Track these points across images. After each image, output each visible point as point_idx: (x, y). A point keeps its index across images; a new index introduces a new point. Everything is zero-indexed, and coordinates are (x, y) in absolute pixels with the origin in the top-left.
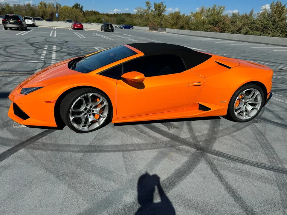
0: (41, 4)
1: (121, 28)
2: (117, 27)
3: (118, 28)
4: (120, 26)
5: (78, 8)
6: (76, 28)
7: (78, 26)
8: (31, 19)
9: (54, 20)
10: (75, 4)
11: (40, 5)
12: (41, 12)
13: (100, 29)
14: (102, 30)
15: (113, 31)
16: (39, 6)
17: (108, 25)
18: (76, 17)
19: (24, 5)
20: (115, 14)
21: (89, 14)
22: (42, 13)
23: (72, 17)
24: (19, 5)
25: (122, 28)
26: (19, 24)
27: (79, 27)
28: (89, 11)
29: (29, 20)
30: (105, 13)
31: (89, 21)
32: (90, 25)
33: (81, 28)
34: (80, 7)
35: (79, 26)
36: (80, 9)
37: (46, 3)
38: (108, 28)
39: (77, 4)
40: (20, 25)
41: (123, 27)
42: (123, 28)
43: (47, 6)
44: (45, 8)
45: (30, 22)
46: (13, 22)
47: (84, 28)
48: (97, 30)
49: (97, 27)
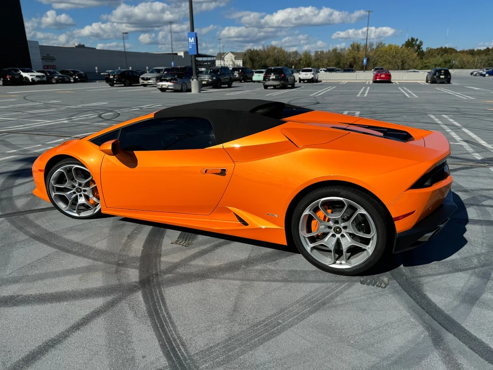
0: (353, 46)
1: (482, 75)
2: (475, 73)
3: (476, 75)
4: (481, 71)
5: (413, 46)
6: (378, 80)
7: (382, 76)
8: (310, 71)
9: (368, 69)
10: (409, 40)
11: (350, 48)
12: (350, 58)
13: (425, 79)
14: (427, 82)
15: (449, 82)
16: (349, 50)
17: (439, 71)
18: (402, 61)
19: (329, 51)
20: (488, 48)
21: (432, 54)
22: (352, 60)
23: (396, 62)
24: (322, 52)
25: (484, 76)
26: (281, 81)
27: (383, 78)
28: (433, 49)
29: (307, 73)
30: (467, 49)
31: (427, 66)
32: (415, 73)
33: (388, 80)
34: (418, 43)
35: (384, 76)
36: (416, 48)
37: (360, 44)
38: (439, 77)
39: (413, 39)
40: (283, 82)
41: (487, 73)
42: (487, 75)
43: (361, 49)
44: (357, 52)
45: (308, 75)
46: (274, 77)
47: (392, 79)
48: (419, 82)
49: (421, 76)
